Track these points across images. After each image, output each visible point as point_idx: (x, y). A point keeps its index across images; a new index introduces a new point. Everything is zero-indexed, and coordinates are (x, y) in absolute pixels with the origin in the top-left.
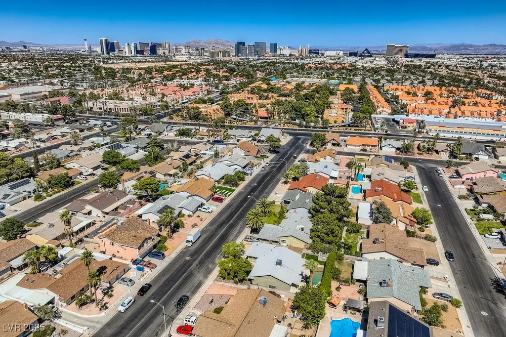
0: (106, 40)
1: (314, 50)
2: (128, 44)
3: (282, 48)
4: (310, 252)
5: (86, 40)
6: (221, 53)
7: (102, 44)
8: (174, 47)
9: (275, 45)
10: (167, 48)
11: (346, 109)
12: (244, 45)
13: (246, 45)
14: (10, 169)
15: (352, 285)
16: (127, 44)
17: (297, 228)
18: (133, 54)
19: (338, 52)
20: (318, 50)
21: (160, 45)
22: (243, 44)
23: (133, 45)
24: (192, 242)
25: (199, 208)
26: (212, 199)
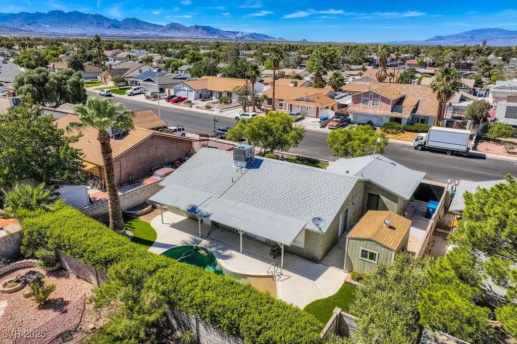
24: (423, 141)
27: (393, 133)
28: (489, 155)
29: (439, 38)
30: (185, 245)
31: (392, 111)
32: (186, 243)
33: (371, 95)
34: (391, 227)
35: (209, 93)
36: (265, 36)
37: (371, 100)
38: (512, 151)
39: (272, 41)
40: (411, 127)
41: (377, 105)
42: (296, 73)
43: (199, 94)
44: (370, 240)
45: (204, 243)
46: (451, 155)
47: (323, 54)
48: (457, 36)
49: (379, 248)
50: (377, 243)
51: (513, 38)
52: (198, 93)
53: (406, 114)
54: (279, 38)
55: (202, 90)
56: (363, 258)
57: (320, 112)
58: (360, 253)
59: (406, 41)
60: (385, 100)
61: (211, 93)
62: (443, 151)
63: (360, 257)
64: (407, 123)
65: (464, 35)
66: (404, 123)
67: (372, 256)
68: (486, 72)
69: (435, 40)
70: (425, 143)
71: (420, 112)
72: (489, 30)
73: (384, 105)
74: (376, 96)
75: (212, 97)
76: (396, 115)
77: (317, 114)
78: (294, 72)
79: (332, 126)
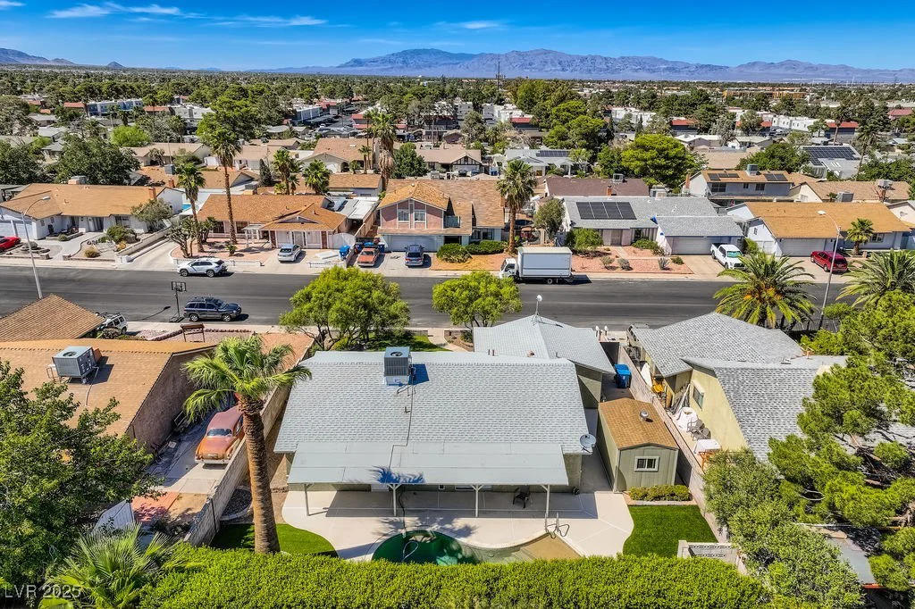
24: (515, 270)
25: (714, 248)
26: (811, 256)
27: (460, 261)
28: (591, 276)
29: (358, 62)
30: (385, 538)
31: (445, 227)
32: (385, 535)
33: (411, 205)
34: (648, 420)
35: (68, 222)
36: (20, 54)
37: (412, 212)
38: (611, 265)
39: (43, 67)
40: (478, 248)
41: (422, 220)
42: (187, 151)
43: (46, 226)
44: (649, 445)
45: (411, 522)
46: (553, 283)
47: (230, 114)
48: (384, 60)
49: (659, 451)
50: (658, 446)
51: (457, 63)
52: (43, 225)
53: (466, 230)
54: (57, 60)
55: (52, 218)
56: (639, 469)
57: (329, 239)
58: (636, 463)
59: (307, 67)
60: (432, 211)
61: (75, 221)
62: (543, 281)
63: (635, 469)
64: (470, 243)
65: (393, 58)
66: (465, 241)
67: (651, 463)
68: (480, 133)
69: (352, 66)
70: (518, 272)
71: (481, 224)
72: (425, 51)
73: (433, 218)
74: (419, 206)
75: (77, 229)
76: (451, 232)
77: (324, 243)
78: (182, 151)
79: (367, 263)
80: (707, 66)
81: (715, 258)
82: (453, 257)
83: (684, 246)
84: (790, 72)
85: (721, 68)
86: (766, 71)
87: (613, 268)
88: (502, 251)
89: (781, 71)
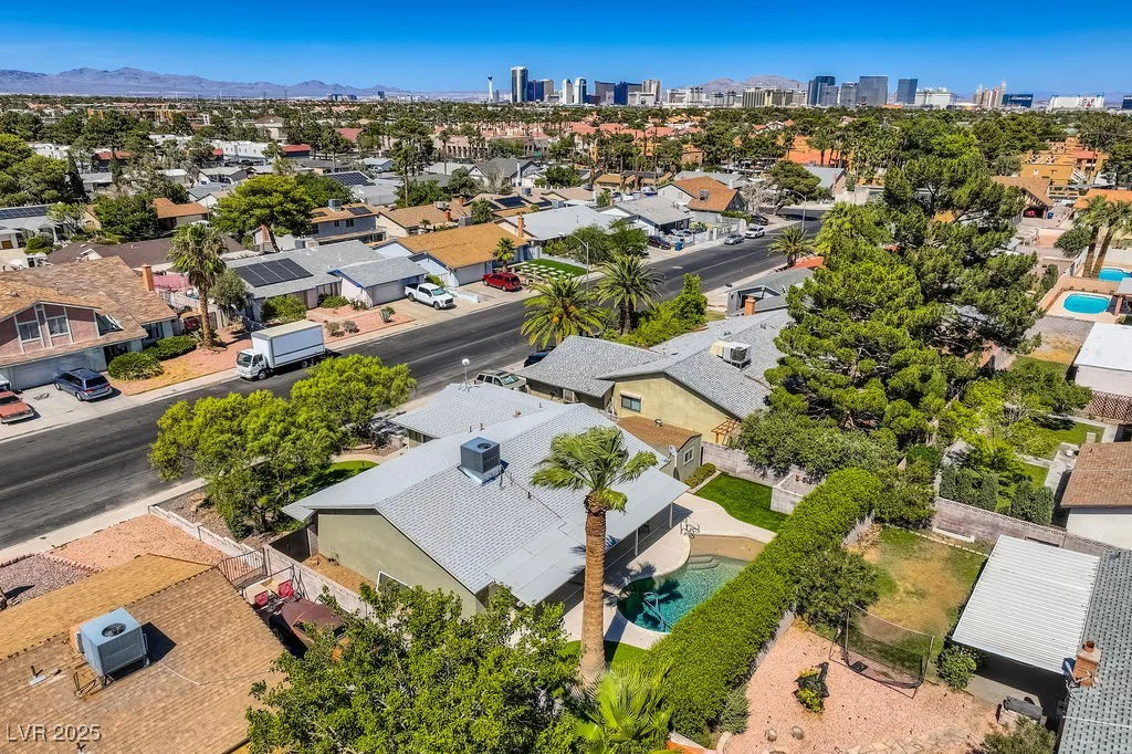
0: (524, 73)
1: (1019, 96)
2: (569, 82)
3: (931, 90)
4: (738, 463)
5: (490, 79)
6: (769, 95)
7: (514, 79)
8: (669, 92)
9: (914, 83)
10: (653, 92)
11: (1089, 161)
12: (833, 83)
13: (838, 84)
14: (15, 175)
15: (933, 690)
16: (565, 81)
17: (713, 352)
18: (576, 101)
19: (1089, 99)
20: (1031, 96)
21: (638, 87)
22: (830, 80)
23: (577, 83)
24: (263, 362)
25: (408, 290)
26: (483, 280)
31: (103, 333)
33: (40, 313)
37: (42, 323)
38: (338, 331)
40: (161, 352)
41: (62, 331)
46: (309, 365)
49: (694, 441)
53: (135, 332)
56: (686, 463)
58: (685, 459)
60: (77, 314)
62: (298, 365)
64: (145, 348)
66: (136, 347)
67: (690, 454)
70: (267, 364)
73: (79, 325)
74: (53, 311)
76: (114, 338)
79: (23, 414)
80: (12, 72)
81: (415, 300)
82: (146, 371)
83: (382, 295)
84: (132, 83)
85: (35, 75)
86: (102, 81)
87: (342, 334)
88: (194, 348)
89: (121, 81)
